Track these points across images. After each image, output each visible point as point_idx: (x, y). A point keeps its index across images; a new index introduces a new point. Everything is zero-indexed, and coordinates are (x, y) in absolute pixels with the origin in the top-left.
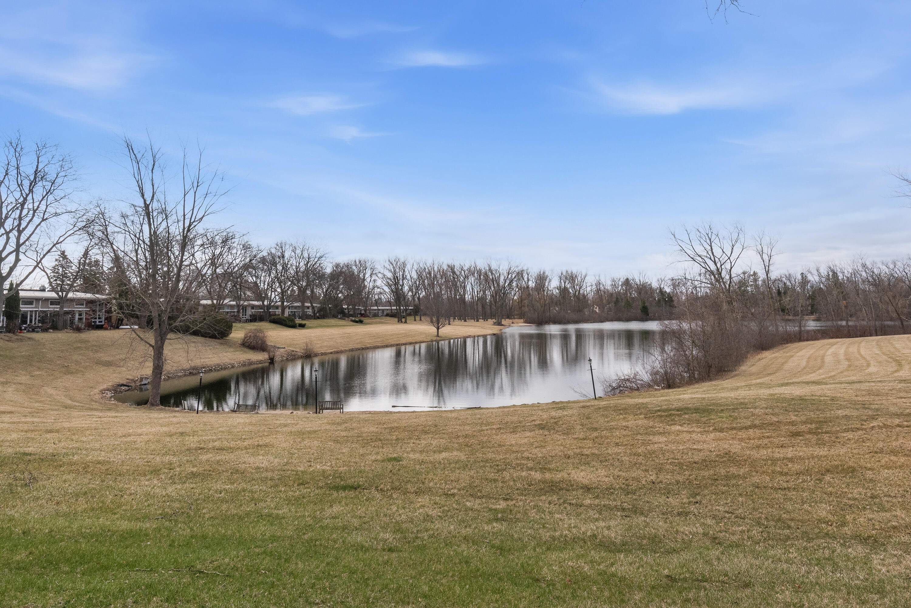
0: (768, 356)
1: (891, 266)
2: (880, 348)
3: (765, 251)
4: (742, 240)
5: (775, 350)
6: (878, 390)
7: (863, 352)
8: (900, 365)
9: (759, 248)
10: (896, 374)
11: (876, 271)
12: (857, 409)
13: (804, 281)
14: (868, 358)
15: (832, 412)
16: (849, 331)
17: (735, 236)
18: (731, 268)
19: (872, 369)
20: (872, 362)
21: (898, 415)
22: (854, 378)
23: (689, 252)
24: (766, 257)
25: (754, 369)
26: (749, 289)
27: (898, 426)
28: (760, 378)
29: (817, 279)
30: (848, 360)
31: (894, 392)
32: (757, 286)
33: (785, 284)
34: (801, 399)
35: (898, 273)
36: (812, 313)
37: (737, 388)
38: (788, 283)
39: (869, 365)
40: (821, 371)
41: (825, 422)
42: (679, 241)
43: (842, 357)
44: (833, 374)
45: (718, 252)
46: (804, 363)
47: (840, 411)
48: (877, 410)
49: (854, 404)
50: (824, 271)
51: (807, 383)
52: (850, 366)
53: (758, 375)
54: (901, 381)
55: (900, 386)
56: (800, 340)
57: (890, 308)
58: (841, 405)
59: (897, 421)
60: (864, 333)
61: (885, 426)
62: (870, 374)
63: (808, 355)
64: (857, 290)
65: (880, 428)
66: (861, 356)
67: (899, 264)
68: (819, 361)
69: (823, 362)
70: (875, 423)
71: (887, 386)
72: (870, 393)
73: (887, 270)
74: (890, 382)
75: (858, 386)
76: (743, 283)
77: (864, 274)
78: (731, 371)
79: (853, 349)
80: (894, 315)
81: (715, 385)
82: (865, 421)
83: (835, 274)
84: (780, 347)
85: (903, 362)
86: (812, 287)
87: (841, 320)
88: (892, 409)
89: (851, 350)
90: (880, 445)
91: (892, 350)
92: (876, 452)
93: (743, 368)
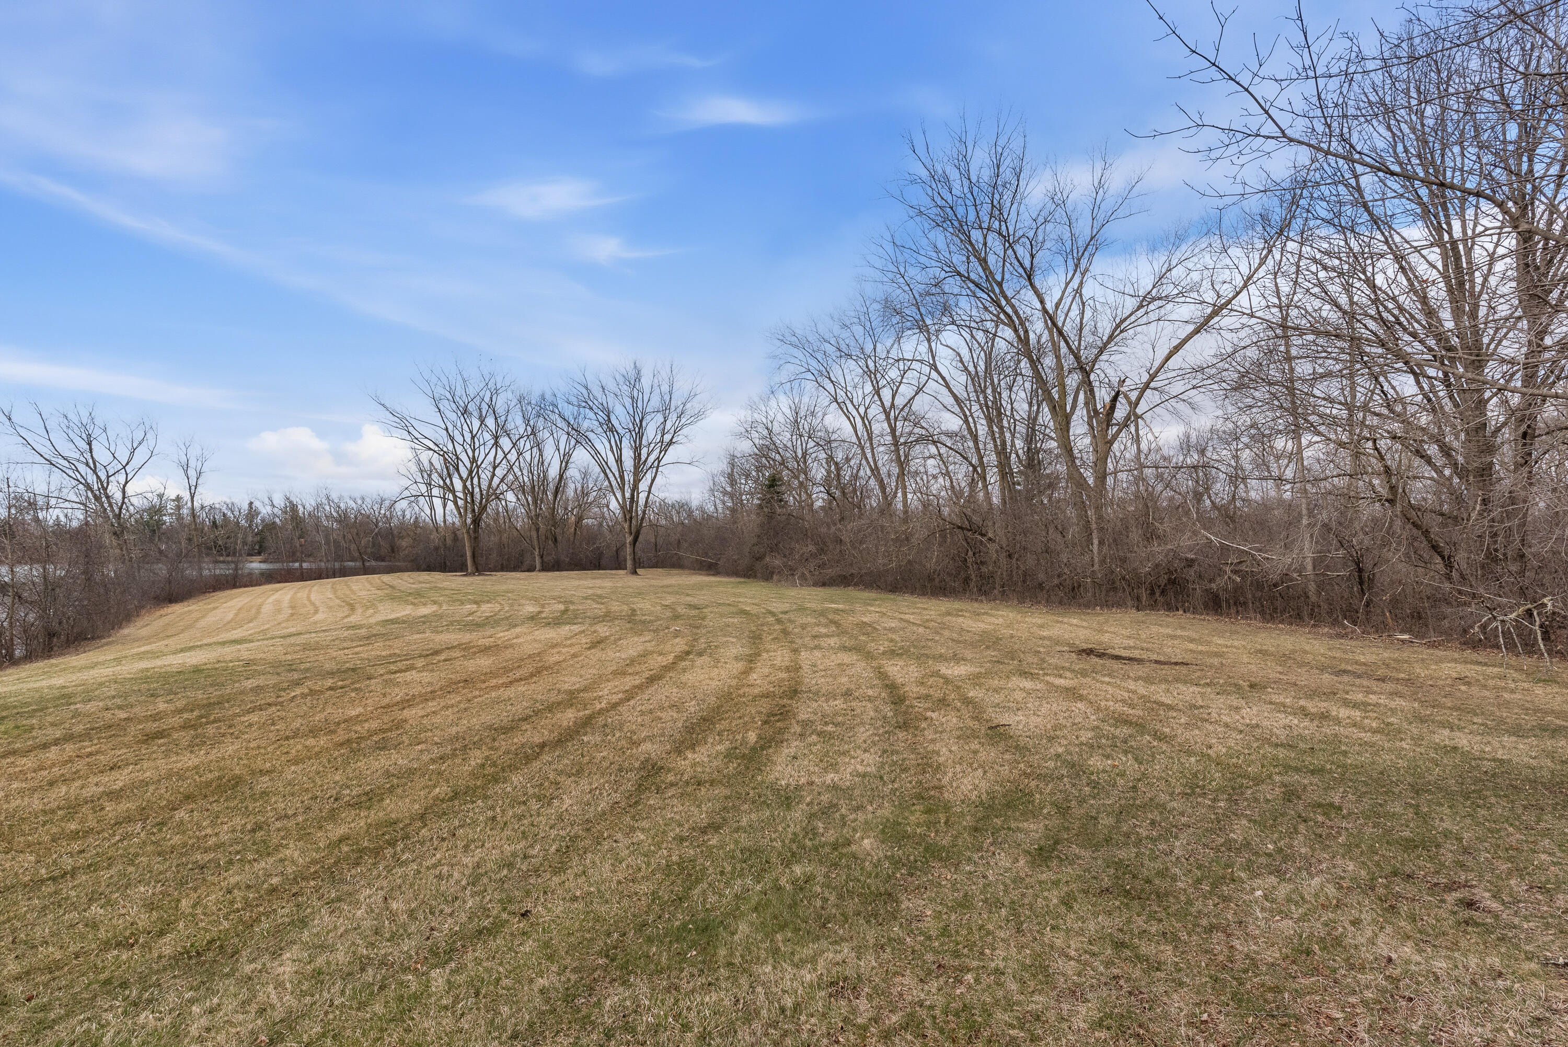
0: (177, 609)
1: (360, 502)
2: (335, 591)
3: (192, 463)
4: (152, 443)
5: (191, 601)
6: (318, 643)
7: (313, 597)
8: (352, 608)
9: (184, 460)
10: (349, 619)
11: (342, 506)
12: (278, 674)
13: (252, 513)
14: (318, 603)
15: (237, 685)
16: (302, 574)
17: (139, 435)
18: (127, 482)
19: (320, 616)
20: (321, 609)
21: (332, 674)
22: (293, 630)
23: (43, 450)
24: (192, 473)
25: (144, 632)
26: (166, 518)
27: (331, 689)
28: (150, 643)
29: (269, 509)
30: (293, 607)
31: (337, 642)
32: (180, 518)
33: (224, 515)
34: (197, 670)
35: (366, 510)
36: (259, 553)
37: (93, 666)
38: (229, 514)
39: (316, 612)
40: (251, 625)
41: (219, 703)
42: (18, 429)
43: (285, 604)
44: (266, 627)
45: (101, 455)
46: (230, 616)
47: (250, 681)
48: (307, 670)
49: (276, 666)
50: (279, 501)
51: (223, 643)
52: (292, 615)
53: (148, 640)
54: (348, 628)
55: (346, 634)
56: (235, 586)
57: (353, 547)
58: (255, 670)
59: (329, 682)
60: (318, 575)
61: (312, 692)
62: (315, 623)
63: (240, 605)
64: (318, 526)
65: (304, 696)
66: (310, 601)
67: (368, 500)
68: (254, 611)
69: (258, 612)
70: (298, 691)
71: (329, 636)
72: (306, 647)
73: (354, 505)
74: (335, 630)
75: (292, 640)
76: (156, 511)
77: (327, 508)
78: (100, 637)
79: (303, 594)
80: (356, 554)
81: (52, 665)
82: (284, 690)
83: (294, 508)
84: (202, 597)
85: (357, 606)
86: (263, 520)
87: (294, 561)
88: (328, 666)
89: (299, 595)
90: (297, 724)
91: (348, 592)
92: (287, 738)
93: (126, 631)
